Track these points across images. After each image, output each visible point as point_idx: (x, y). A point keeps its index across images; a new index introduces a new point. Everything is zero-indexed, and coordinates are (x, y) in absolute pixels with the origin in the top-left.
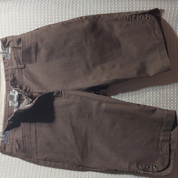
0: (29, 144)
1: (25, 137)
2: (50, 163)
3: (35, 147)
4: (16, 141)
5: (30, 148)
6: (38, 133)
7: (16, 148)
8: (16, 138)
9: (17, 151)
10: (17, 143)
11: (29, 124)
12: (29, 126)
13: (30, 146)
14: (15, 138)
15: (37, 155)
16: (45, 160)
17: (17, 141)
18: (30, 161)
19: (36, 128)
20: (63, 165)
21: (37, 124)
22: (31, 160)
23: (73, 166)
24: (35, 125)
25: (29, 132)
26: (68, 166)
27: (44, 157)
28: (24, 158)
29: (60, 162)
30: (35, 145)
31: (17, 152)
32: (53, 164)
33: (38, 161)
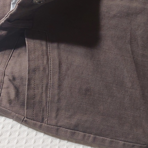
0: (44, 89)
1: (34, 70)
2: (85, 136)
3: (56, 98)
4: (10, 80)
5: (44, 98)
6: (64, 67)
7: (9, 97)
8: (12, 73)
9: (10, 102)
10: (13, 84)
11: (44, 43)
12: (44, 48)
13: (44, 95)
14: (8, 71)
15: (57, 116)
16: (75, 128)
17: (14, 79)
18: (39, 129)
19: (59, 55)
20: (112, 141)
21: (62, 46)
22: (41, 126)
23: (133, 146)
24: (58, 48)
25: (45, 62)
26: (124, 144)
27: (74, 121)
28: (26, 121)
29: (107, 136)
30: (56, 92)
31: (12, 105)
32: (91, 139)
33: (57, 130)
